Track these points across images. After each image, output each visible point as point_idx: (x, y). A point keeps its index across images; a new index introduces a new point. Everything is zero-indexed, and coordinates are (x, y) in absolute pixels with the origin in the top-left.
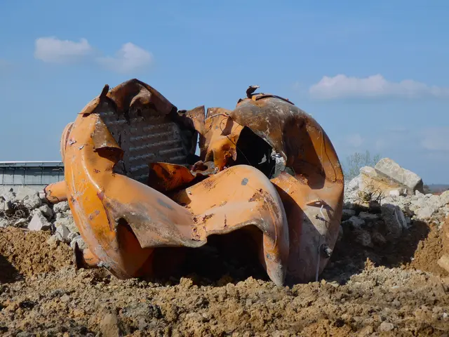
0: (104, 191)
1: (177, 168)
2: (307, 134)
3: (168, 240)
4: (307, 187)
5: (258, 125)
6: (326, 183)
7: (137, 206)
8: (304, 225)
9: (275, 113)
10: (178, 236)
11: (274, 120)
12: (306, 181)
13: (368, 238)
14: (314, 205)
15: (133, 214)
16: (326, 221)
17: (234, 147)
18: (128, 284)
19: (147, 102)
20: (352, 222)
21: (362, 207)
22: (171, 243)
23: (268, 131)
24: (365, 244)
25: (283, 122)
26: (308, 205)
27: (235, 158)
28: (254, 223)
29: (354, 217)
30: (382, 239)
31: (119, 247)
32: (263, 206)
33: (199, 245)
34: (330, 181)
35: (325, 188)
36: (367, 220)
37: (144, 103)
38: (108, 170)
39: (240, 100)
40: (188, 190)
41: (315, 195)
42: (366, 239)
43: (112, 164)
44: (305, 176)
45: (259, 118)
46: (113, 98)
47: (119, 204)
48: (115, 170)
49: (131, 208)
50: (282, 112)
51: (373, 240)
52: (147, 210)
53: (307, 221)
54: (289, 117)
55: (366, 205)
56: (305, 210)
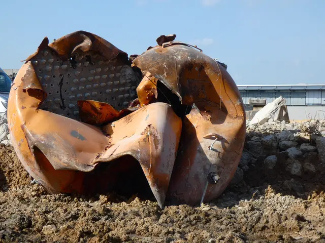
0: (25, 124)
1: (102, 105)
2: (207, 77)
3: (66, 165)
4: (209, 122)
5: (156, 70)
6: (228, 119)
7: (46, 136)
8: (198, 155)
9: (173, 59)
10: (74, 162)
11: (171, 65)
12: (209, 116)
13: (297, 168)
14: (210, 137)
15: (43, 143)
16: (219, 152)
17: (155, 87)
18: (53, 198)
19: (87, 50)
20: (288, 153)
21: (304, 139)
22: (69, 167)
23: (165, 74)
24: (293, 173)
25: (179, 66)
26: (204, 138)
27: (156, 97)
28: (129, 153)
29: (293, 149)
30: (312, 168)
31: (41, 169)
32: (144, 139)
33: (90, 169)
34: (231, 117)
35: (226, 123)
36: (304, 151)
37: (85, 51)
38: (33, 107)
39: (150, 48)
40: (114, 124)
41: (214, 129)
42: (296, 168)
43: (38, 101)
44: (209, 112)
45: (158, 63)
46: (55, 48)
47: (33, 135)
48: (41, 107)
49: (42, 138)
50: (179, 57)
51: (303, 169)
52: (55, 140)
53: (201, 152)
54: (186, 62)
55: (308, 138)
56: (202, 142)
